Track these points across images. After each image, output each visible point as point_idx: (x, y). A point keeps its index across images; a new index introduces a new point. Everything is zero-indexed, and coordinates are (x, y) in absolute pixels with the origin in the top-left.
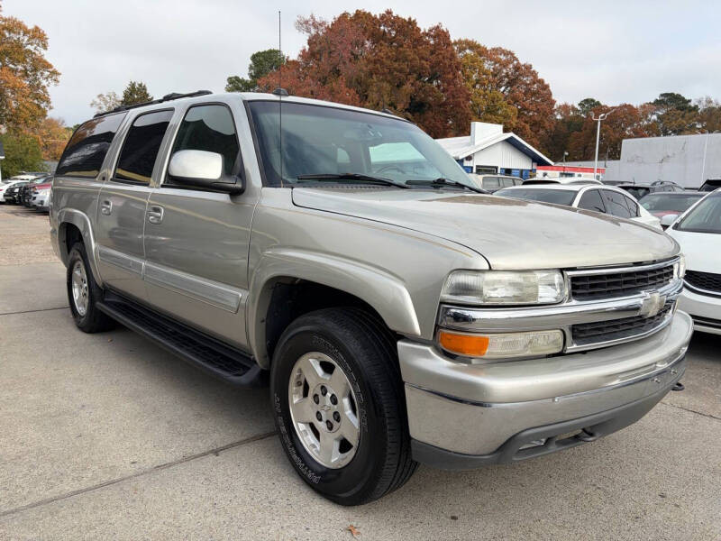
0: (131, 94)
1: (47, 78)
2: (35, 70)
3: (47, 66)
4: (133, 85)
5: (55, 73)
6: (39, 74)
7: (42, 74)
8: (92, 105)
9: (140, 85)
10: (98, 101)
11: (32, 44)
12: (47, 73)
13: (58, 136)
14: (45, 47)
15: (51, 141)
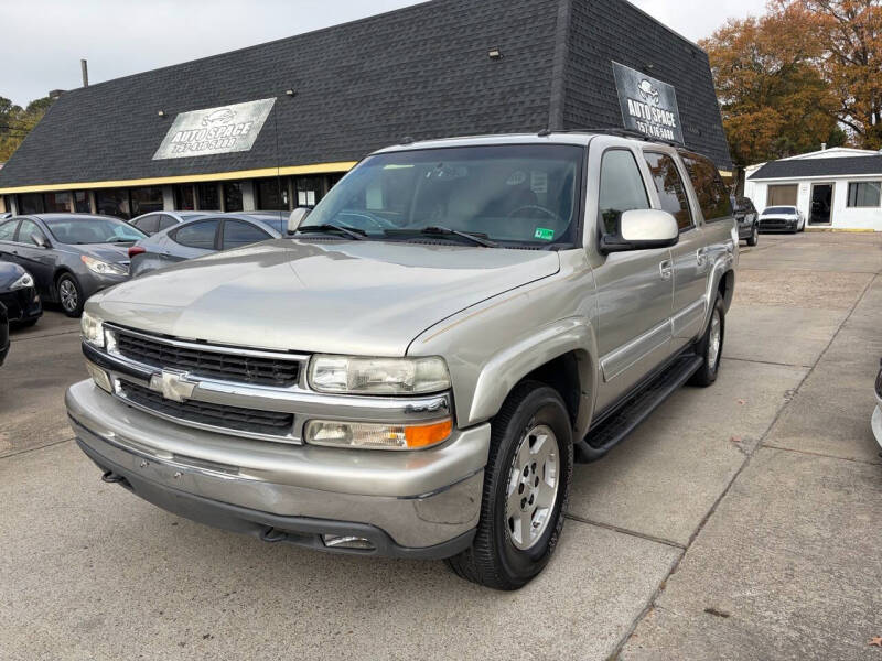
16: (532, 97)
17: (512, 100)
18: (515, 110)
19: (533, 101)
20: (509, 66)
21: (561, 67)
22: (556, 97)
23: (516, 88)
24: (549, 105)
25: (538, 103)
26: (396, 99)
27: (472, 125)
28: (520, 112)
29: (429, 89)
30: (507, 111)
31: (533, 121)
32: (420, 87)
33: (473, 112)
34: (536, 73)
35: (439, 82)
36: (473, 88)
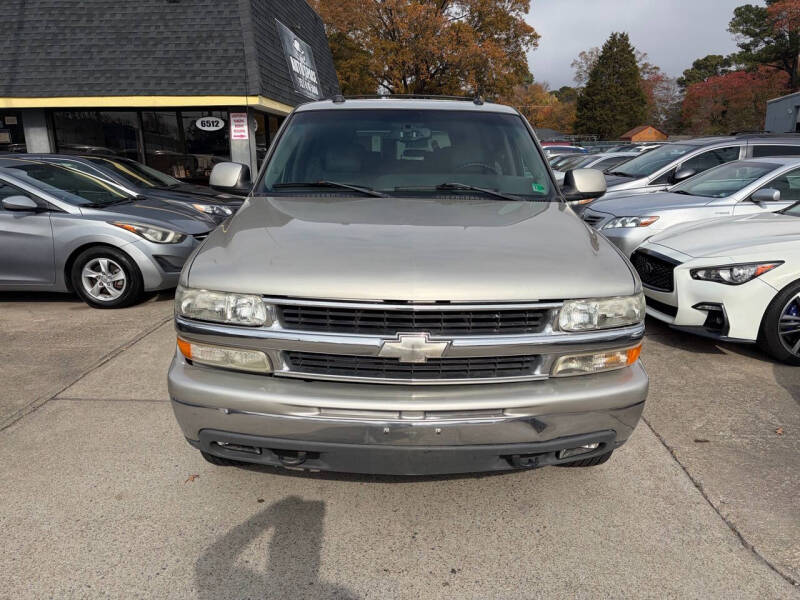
0: (610, 48)
1: (526, 44)
2: (516, 36)
3: (528, 30)
4: (614, 37)
5: (536, 37)
6: (520, 39)
7: (523, 39)
8: (572, 65)
9: (622, 36)
10: (579, 59)
11: (514, 10)
12: (528, 38)
13: (541, 102)
14: (526, 11)
15: (534, 107)
16: (224, 46)
17: (202, 46)
18: (209, 58)
19: (226, 50)
20: (190, 11)
21: (248, 20)
22: (250, 49)
23: (204, 35)
24: (244, 56)
25: (231, 52)
26: (54, 30)
27: (162, 68)
28: (214, 60)
29: (96, 23)
30: (199, 58)
31: (231, 71)
32: (85, 19)
33: (159, 54)
34: (224, 22)
35: (107, 17)
36: (152, 29)
